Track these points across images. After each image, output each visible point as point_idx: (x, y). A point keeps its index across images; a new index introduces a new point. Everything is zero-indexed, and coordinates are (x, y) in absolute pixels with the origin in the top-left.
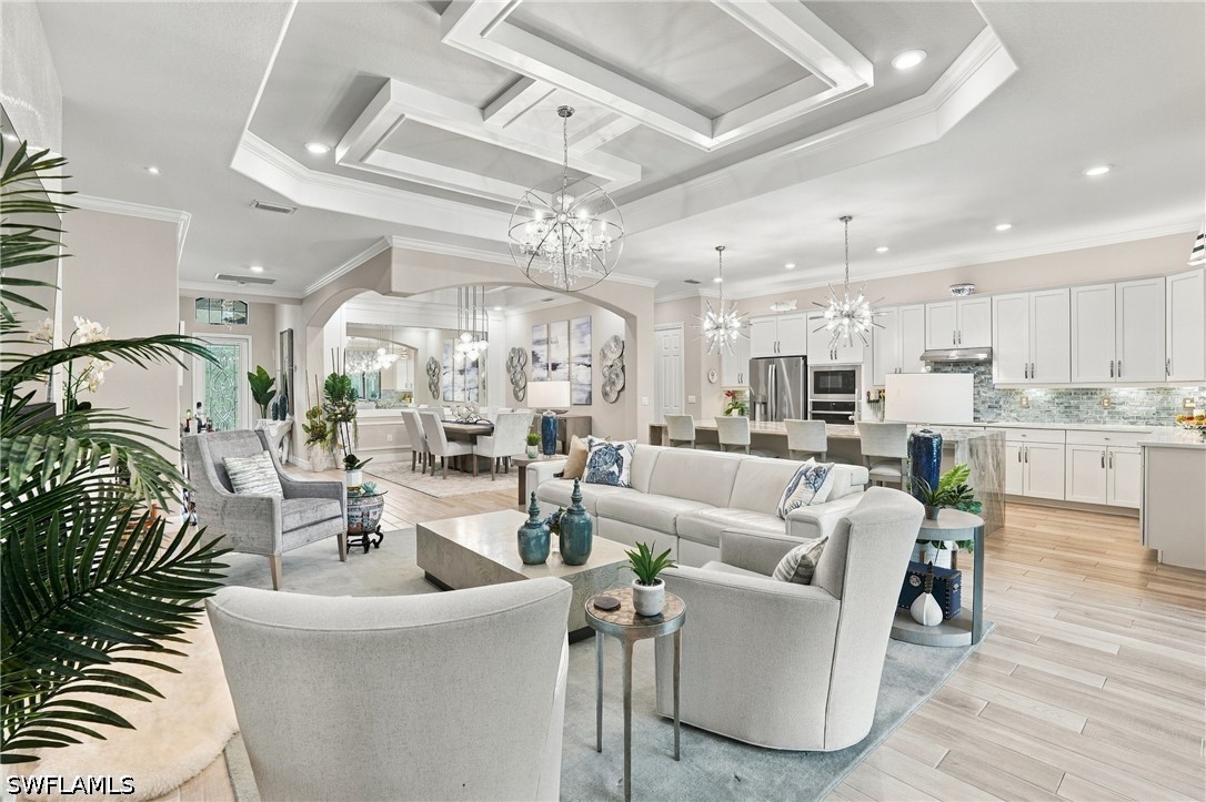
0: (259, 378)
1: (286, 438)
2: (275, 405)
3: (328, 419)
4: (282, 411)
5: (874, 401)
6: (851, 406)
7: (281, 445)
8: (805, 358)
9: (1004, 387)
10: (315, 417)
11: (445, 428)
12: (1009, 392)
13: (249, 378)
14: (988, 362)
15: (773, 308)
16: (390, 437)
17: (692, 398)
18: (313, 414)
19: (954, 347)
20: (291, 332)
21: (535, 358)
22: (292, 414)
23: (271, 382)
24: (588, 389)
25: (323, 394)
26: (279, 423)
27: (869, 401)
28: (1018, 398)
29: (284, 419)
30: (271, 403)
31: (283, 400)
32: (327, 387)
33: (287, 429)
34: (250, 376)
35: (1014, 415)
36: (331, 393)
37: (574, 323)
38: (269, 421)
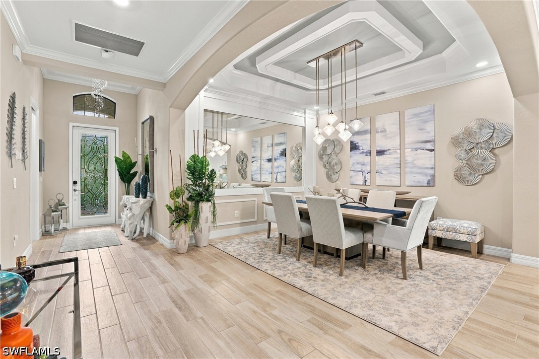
0: (124, 161)
1: (148, 214)
2: (138, 185)
3: (188, 199)
4: (143, 190)
7: (143, 218)
10: (178, 197)
11: (299, 208)
13: (116, 161)
16: (237, 213)
18: (176, 194)
20: (152, 119)
21: (354, 147)
22: (153, 191)
23: (133, 165)
24: (432, 172)
25: (186, 174)
26: (141, 200)
29: (145, 197)
30: (133, 183)
31: (146, 180)
32: (189, 168)
33: (148, 205)
34: (117, 160)
36: (193, 173)
37: (408, 113)
38: (132, 198)
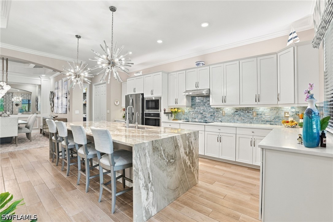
5: (167, 113)
6: (158, 115)
8: (143, 94)
9: (215, 107)
12: (218, 109)
14: (208, 96)
15: (135, 74)
17: (108, 111)
19: (196, 89)
27: (165, 113)
28: (221, 112)
35: (220, 119)
